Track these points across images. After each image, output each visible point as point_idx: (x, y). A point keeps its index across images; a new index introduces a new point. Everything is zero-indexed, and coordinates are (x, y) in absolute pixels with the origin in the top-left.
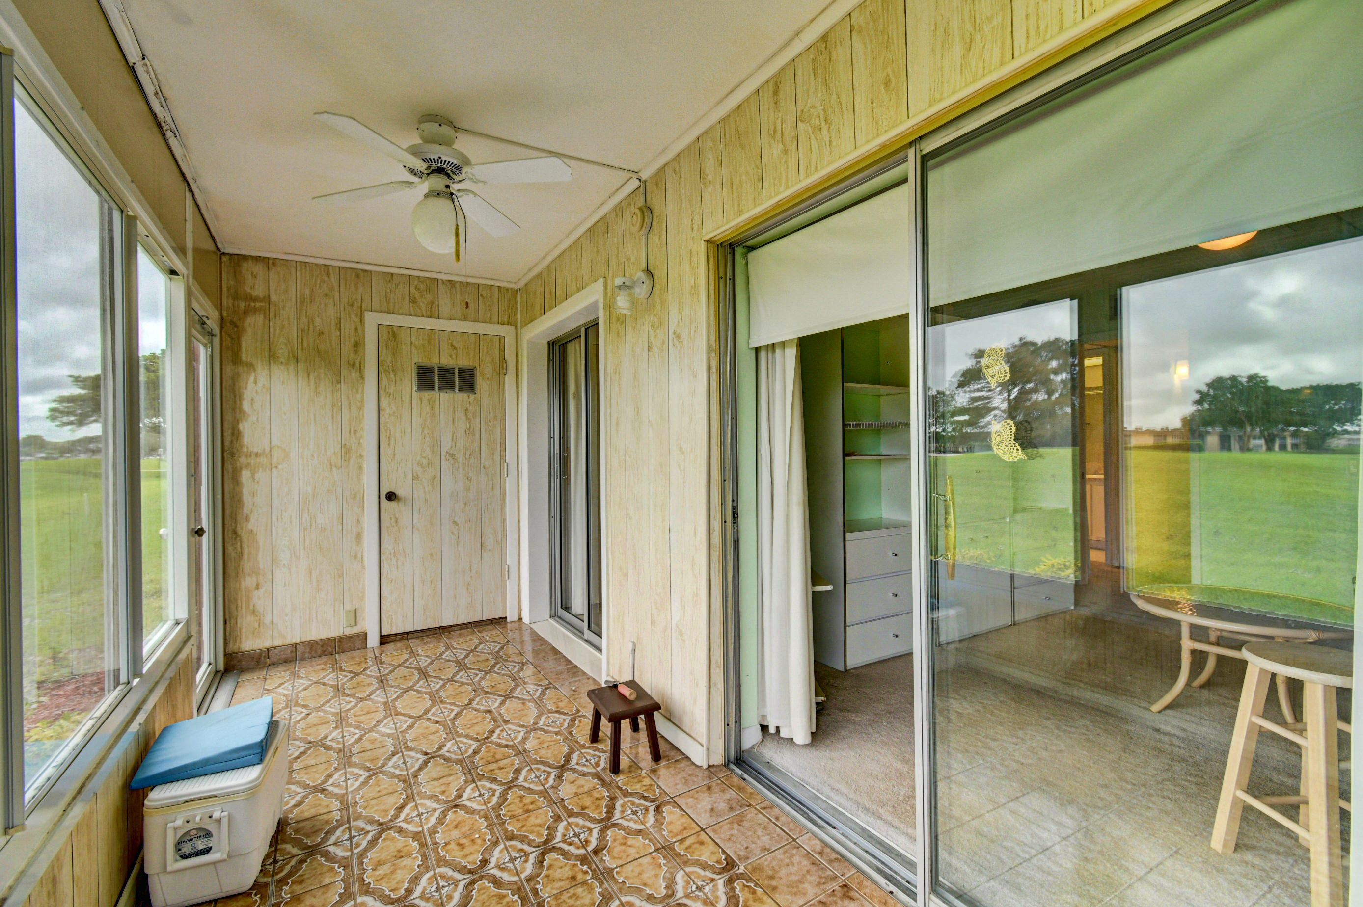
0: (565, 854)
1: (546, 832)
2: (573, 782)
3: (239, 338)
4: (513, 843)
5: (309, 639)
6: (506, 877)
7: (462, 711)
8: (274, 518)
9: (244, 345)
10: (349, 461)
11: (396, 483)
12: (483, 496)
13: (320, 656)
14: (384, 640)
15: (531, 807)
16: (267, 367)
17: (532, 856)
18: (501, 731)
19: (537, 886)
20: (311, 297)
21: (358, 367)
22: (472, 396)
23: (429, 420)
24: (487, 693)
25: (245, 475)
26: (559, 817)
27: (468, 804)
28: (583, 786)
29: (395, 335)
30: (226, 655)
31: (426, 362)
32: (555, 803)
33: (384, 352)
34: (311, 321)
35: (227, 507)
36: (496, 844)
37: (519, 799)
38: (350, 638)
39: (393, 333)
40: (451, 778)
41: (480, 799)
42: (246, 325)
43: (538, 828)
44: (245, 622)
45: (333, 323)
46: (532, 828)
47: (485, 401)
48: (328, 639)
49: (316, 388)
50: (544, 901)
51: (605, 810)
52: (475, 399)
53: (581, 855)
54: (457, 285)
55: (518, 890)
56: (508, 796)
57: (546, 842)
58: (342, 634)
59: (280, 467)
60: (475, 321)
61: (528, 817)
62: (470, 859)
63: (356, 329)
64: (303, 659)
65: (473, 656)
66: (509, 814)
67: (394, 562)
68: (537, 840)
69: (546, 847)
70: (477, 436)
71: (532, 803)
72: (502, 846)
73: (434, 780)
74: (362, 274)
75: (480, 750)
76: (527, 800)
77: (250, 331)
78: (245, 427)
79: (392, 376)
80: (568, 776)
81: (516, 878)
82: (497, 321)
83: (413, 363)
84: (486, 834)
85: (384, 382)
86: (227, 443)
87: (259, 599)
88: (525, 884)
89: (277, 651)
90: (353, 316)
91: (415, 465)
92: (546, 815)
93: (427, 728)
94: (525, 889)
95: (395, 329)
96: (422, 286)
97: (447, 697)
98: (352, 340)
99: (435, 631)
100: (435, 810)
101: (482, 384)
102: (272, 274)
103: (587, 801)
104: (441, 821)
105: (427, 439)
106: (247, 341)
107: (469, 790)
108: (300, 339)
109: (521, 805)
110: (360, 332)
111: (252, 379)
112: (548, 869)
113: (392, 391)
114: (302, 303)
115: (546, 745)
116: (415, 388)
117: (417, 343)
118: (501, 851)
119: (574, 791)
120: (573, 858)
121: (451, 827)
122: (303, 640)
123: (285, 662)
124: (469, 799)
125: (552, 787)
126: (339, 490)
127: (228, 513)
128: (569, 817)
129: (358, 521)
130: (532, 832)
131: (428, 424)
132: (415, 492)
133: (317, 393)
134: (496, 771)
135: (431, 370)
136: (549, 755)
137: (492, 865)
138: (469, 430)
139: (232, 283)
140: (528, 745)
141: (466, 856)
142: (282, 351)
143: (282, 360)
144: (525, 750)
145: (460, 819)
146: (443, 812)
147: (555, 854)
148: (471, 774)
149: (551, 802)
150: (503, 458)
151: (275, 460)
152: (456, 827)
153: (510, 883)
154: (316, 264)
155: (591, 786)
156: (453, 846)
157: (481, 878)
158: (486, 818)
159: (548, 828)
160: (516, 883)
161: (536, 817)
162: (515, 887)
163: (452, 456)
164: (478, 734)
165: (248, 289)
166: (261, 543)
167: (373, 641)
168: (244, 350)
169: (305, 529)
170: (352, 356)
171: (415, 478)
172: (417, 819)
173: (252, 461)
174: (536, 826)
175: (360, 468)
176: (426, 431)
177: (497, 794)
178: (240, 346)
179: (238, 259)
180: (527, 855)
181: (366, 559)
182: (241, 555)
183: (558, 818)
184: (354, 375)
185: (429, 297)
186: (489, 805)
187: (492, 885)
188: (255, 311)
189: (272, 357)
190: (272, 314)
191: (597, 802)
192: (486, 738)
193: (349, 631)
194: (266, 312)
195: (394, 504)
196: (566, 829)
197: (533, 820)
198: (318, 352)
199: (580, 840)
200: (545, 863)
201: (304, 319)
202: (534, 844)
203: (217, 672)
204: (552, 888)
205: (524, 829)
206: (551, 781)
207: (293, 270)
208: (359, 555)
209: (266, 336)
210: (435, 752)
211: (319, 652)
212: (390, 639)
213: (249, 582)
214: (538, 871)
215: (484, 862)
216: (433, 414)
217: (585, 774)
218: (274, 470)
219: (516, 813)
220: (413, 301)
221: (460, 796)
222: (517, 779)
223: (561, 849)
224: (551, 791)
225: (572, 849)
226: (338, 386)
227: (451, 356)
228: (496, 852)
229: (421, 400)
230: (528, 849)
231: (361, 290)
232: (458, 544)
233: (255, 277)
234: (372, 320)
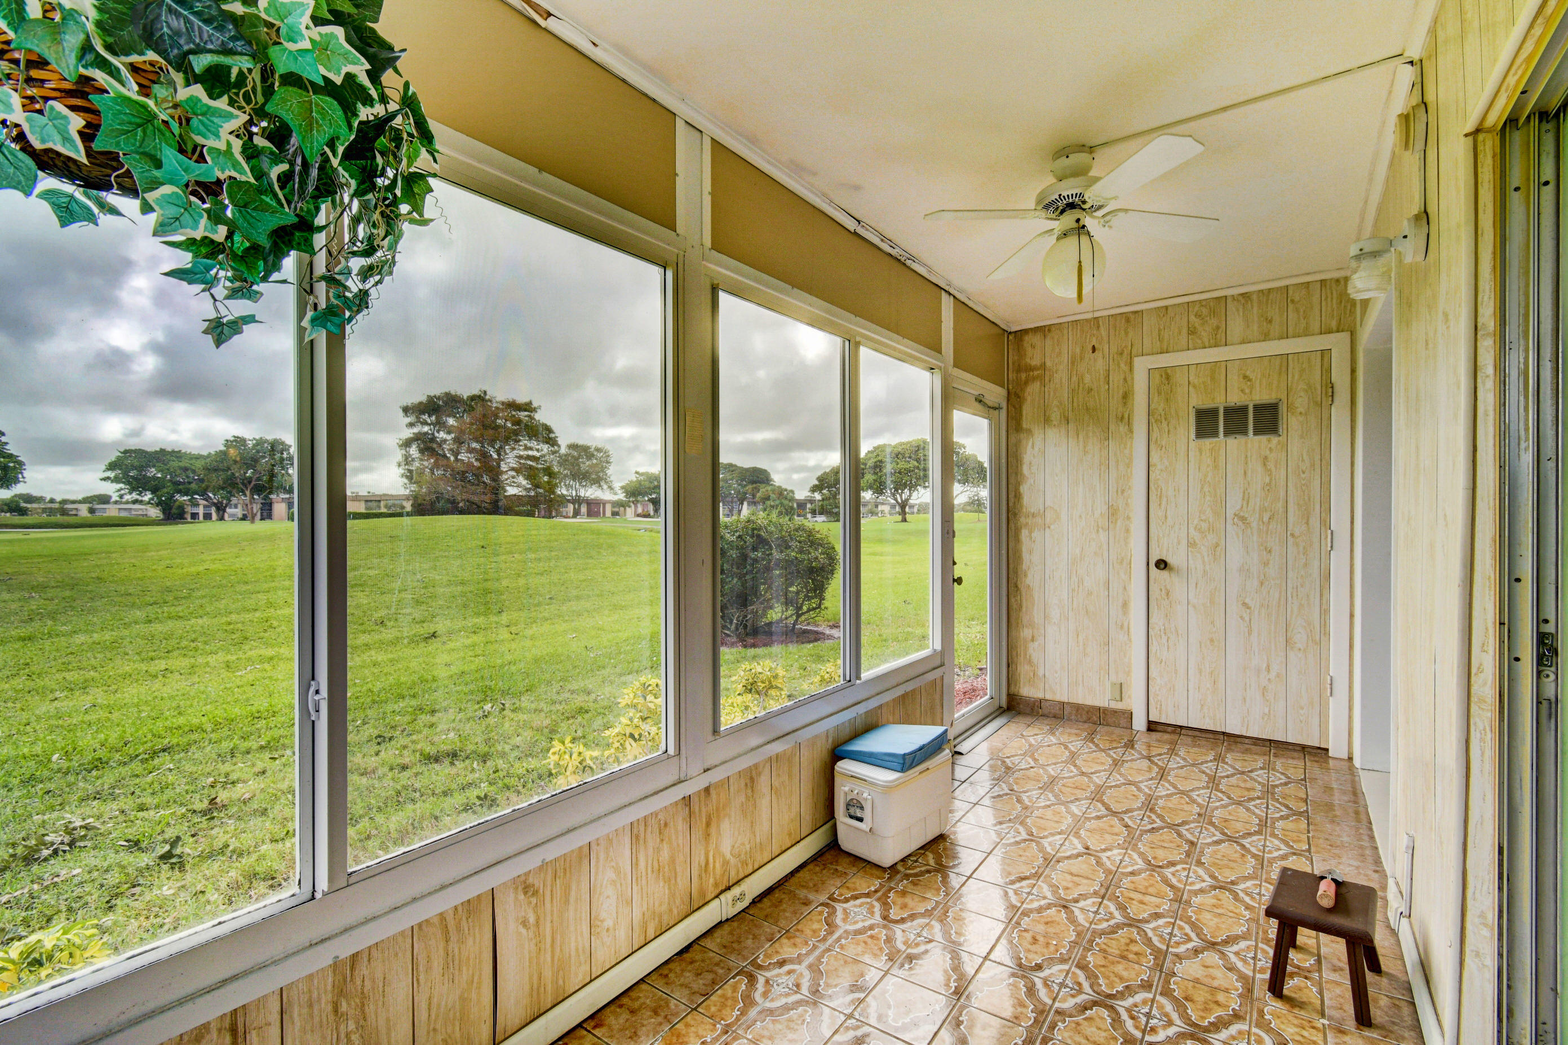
0: (1117, 1020)
1: (1120, 989)
2: (1205, 966)
3: (1021, 407)
4: (1078, 972)
5: (1075, 701)
6: (1043, 994)
7: (1162, 828)
8: (1047, 576)
9: (1024, 412)
10: (1116, 523)
11: (1168, 550)
12: (1290, 574)
13: (1085, 722)
14: (1152, 727)
15: (1131, 956)
16: (1042, 431)
17: (1083, 997)
18: (1184, 869)
19: (1060, 1024)
20: (1081, 353)
21: (1126, 419)
22: (1275, 440)
23: (1210, 474)
24: (1213, 824)
25: (1024, 533)
26: (1151, 986)
27: (1077, 912)
28: (1214, 979)
29: (1168, 378)
30: (1009, 695)
31: (1207, 404)
32: (1161, 971)
33: (1156, 398)
34: (1081, 379)
35: (1011, 561)
36: (1063, 961)
37: (1128, 941)
38: (1115, 712)
39: (1166, 375)
40: (1085, 881)
41: (1092, 915)
42: (1026, 394)
43: (1117, 980)
44: (1023, 670)
45: (1102, 377)
46: (1111, 975)
47: (1295, 445)
48: (1093, 707)
49: (1085, 447)
50: (1052, 1039)
51: (1212, 1020)
52: (1279, 442)
53: (1132, 1035)
54: (1255, 297)
55: (1041, 1012)
56: (1120, 932)
57: (1110, 996)
58: (1106, 705)
59: (1052, 527)
60: (1281, 338)
61: (1118, 962)
62: (1031, 956)
63: (1125, 379)
64: (1069, 720)
65: (1238, 779)
66: (1104, 947)
67: (1164, 640)
68: (1103, 988)
69: (1105, 1001)
70: (1282, 494)
71: (1136, 954)
72: (1066, 967)
73: (1071, 874)
74: (1132, 317)
75: (1140, 874)
76: (1134, 948)
77: (1029, 398)
78: (1024, 489)
79: (1164, 424)
80: (1212, 957)
81: (1049, 1002)
82: (1317, 330)
83: (1191, 408)
84: (1064, 947)
85: (1155, 435)
86: (1011, 504)
87: (1034, 650)
88: (1052, 1012)
89: (1048, 704)
90: (1122, 365)
91: (1192, 530)
92: (1138, 976)
93: (1112, 826)
94: (1047, 1016)
95: (1169, 371)
96: (1205, 311)
97: (1163, 808)
98: (1121, 392)
99: (1218, 737)
100: (1045, 898)
101: (1291, 423)
102: (1049, 342)
103: (1201, 996)
104: (1040, 910)
105: (1208, 498)
106: (1027, 410)
107: (1090, 901)
108: (1070, 400)
109: (1124, 948)
110: (1129, 383)
111: (1030, 444)
112: (1085, 1019)
113: (1164, 443)
114: (1073, 363)
115: (1219, 911)
116: (1193, 435)
117: (1196, 381)
118: (1061, 971)
119: (1198, 976)
120: (1120, 1031)
121: (1043, 920)
122: (1071, 701)
123: (1054, 717)
124: (1082, 909)
125: (1177, 955)
126: (1106, 554)
127: (1011, 566)
128: (1161, 994)
129: (1125, 588)
130: (1107, 978)
131: (1209, 479)
132: (1191, 562)
133: (1085, 452)
134: (1134, 902)
135: (1213, 412)
136: (1212, 923)
137: (1042, 975)
138: (1269, 484)
139: (1016, 358)
140: (1196, 900)
141: (1029, 951)
142: (1055, 415)
143: (1055, 423)
144: (1188, 903)
145: (1057, 919)
146: (1049, 904)
147: (1107, 1013)
148: (1107, 889)
149: (1159, 966)
150: (1325, 523)
151: (1048, 520)
152: (1047, 923)
153: (1039, 1000)
154: (1086, 320)
155: (1225, 984)
156: (1028, 936)
157: (1023, 977)
158: (1079, 934)
159: (1127, 987)
160: (1045, 1004)
161: (1126, 969)
162: (1041, 1007)
163: (1243, 519)
164: (1155, 858)
165: (1028, 360)
166: (1036, 599)
167: (1139, 723)
168: (1024, 418)
169: (1073, 590)
170: (1120, 409)
171: (1191, 544)
172: (1025, 895)
173: (1030, 521)
174: (1117, 975)
175: (1127, 531)
176: (1206, 489)
177: (1112, 922)
178: (1021, 415)
179: (1021, 334)
180: (1080, 991)
181: (1132, 630)
182: (1020, 606)
183: (1147, 986)
184: (1123, 428)
185: (1213, 322)
186: (1093, 926)
187: (1024, 989)
188: (1034, 379)
189: (1047, 421)
190: (1047, 379)
191: (1212, 1005)
192: (1160, 867)
193: (1115, 705)
194: (1041, 378)
195: (1165, 573)
196: (1144, 1002)
197: (1119, 968)
198: (1087, 409)
199: (1147, 1022)
200: (1088, 1012)
201: (1074, 379)
202: (1095, 988)
203: (1000, 707)
204: (1070, 1037)
205: (1103, 969)
206: (1182, 949)
207: (1065, 332)
208: (1126, 624)
209: (1042, 401)
210: (1097, 851)
211: (1085, 717)
212: (1159, 728)
213: (1026, 633)
214: (1074, 1013)
215: (1039, 967)
216: (1216, 467)
217: (1231, 969)
218: (1047, 530)
219: (1110, 950)
220: (1192, 332)
221: (1076, 901)
222: (1148, 922)
223: (1118, 1013)
224: (1169, 958)
225: (1129, 1024)
226: (1106, 443)
227: (1242, 391)
228: (1056, 968)
229: (1200, 451)
230: (1086, 986)
231: (1130, 335)
232: (1250, 633)
233: (1033, 347)
234: (1142, 365)
